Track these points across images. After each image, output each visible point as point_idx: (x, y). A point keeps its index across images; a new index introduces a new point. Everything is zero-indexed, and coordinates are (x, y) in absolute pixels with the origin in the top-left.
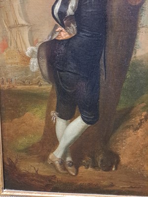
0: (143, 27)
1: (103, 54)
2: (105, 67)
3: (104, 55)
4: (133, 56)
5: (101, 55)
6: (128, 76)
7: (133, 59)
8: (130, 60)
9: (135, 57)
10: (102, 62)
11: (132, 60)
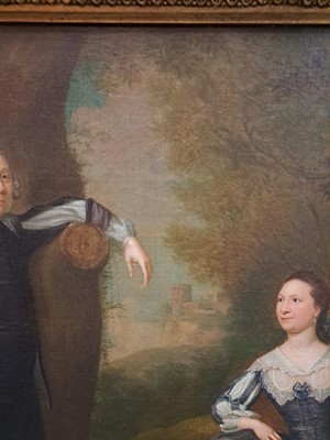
0: (112, 307)
1: (38, 362)
2: (47, 384)
3: (41, 363)
4: (102, 362)
5: (34, 363)
6: (98, 398)
7: (102, 367)
8: (97, 370)
9: (106, 364)
10: (38, 375)
11: (101, 369)
